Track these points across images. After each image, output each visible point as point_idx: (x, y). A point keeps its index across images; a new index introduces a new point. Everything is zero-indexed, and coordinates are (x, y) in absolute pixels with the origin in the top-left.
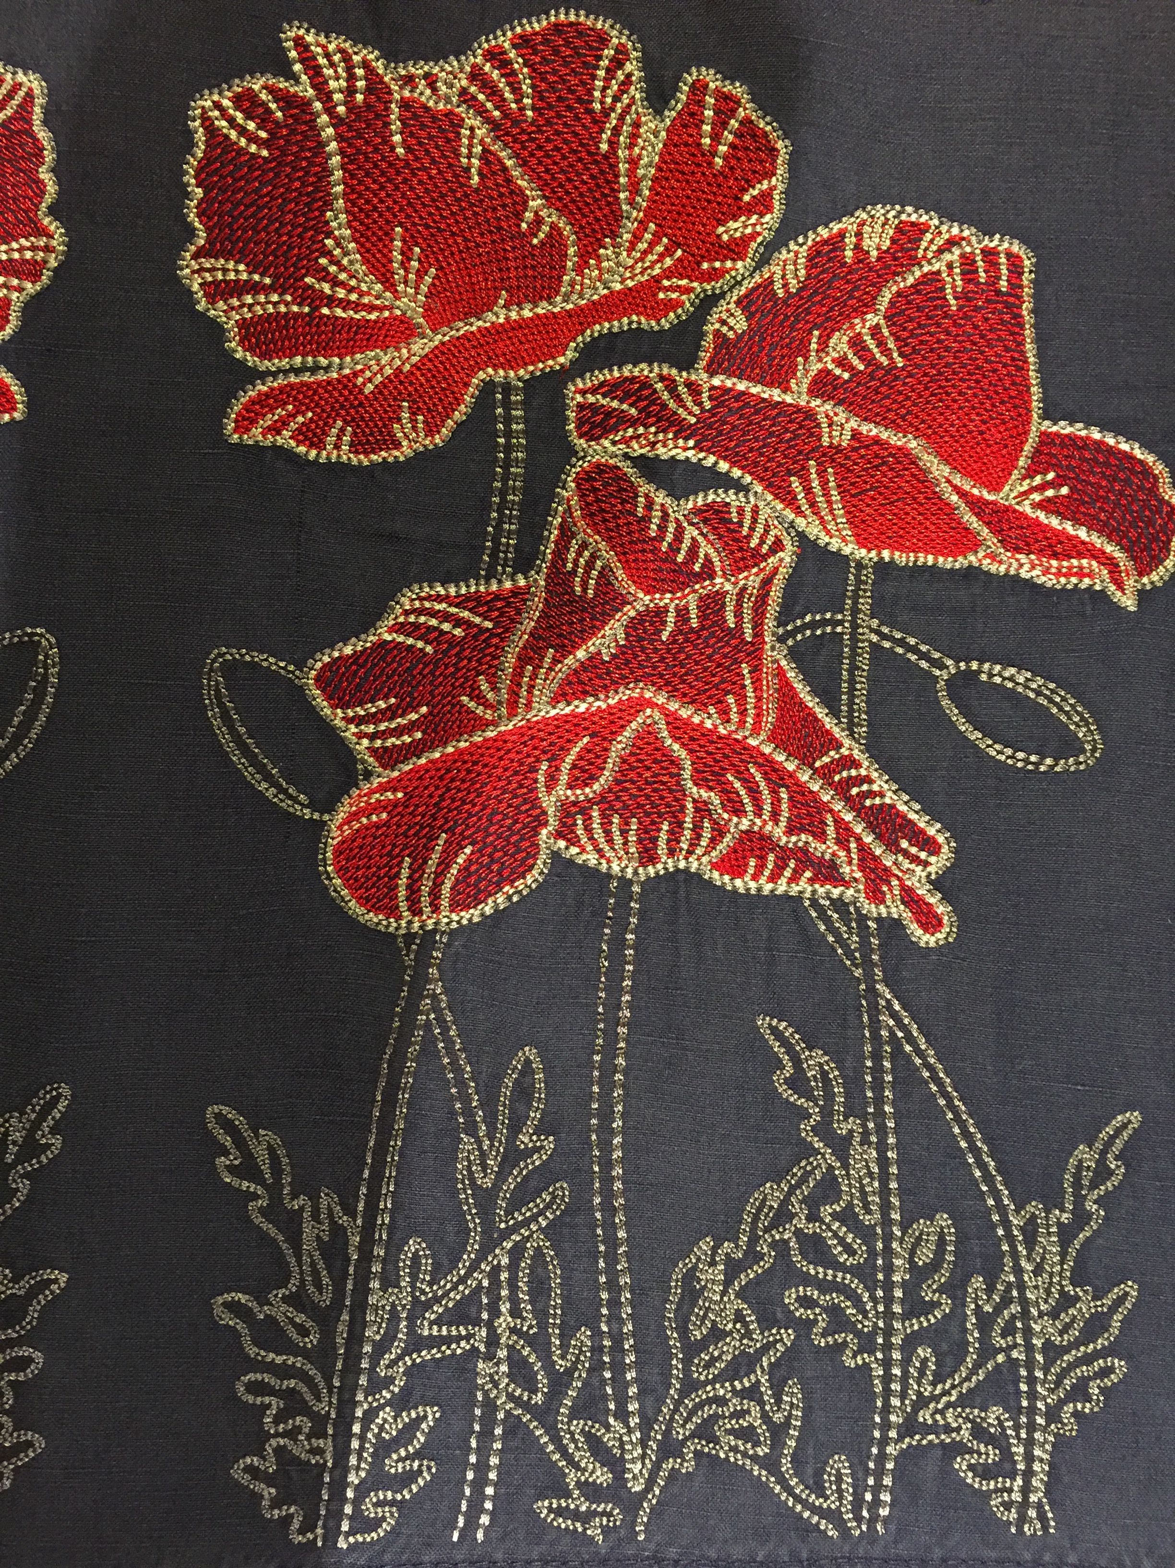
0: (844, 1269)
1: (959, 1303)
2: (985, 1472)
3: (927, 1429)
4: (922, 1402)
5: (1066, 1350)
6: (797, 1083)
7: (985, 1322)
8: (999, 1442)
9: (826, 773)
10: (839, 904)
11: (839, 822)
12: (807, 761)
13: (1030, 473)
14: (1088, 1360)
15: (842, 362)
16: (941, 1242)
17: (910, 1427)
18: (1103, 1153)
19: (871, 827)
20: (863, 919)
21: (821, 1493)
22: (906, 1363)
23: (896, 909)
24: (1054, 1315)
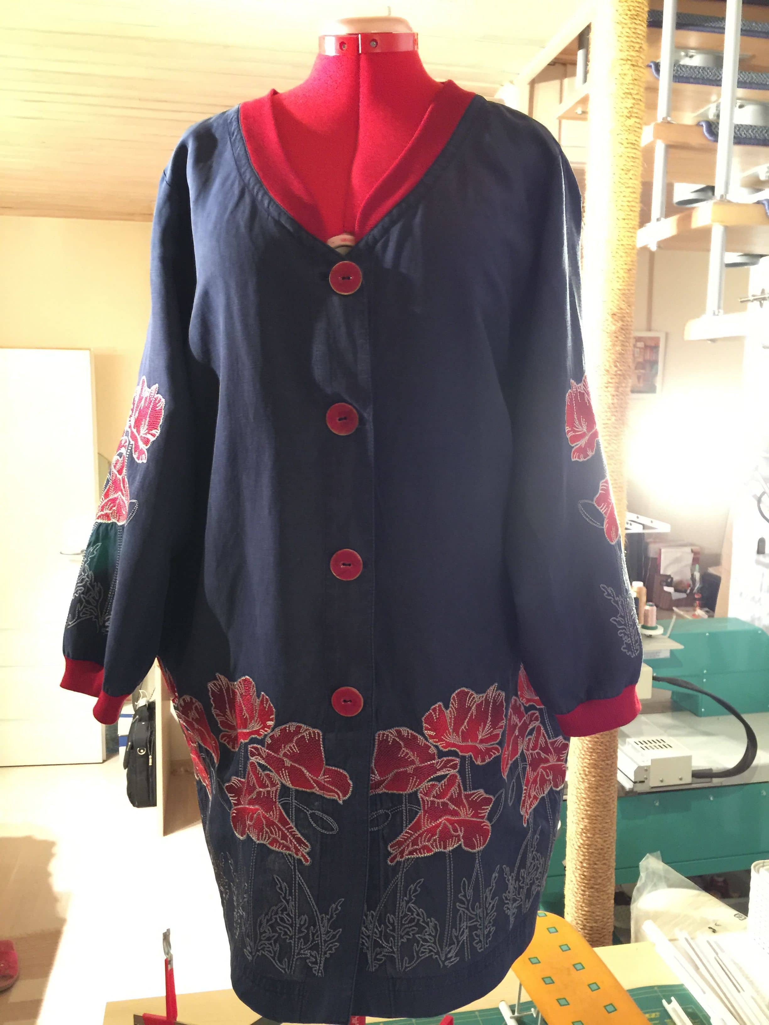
0: (287, 924)
1: (308, 931)
2: (313, 963)
3: (302, 954)
4: (301, 949)
5: (328, 941)
6: (281, 888)
7: (313, 935)
8: (316, 958)
9: (287, 829)
10: (290, 855)
11: (290, 839)
12: (284, 827)
13: (324, 775)
14: (332, 943)
15: (288, 751)
16: (306, 920)
17: (299, 954)
18: (337, 905)
19: (296, 841)
20: (294, 858)
21: (282, 964)
22: (298, 942)
23: (299, 857)
24: (326, 934)
